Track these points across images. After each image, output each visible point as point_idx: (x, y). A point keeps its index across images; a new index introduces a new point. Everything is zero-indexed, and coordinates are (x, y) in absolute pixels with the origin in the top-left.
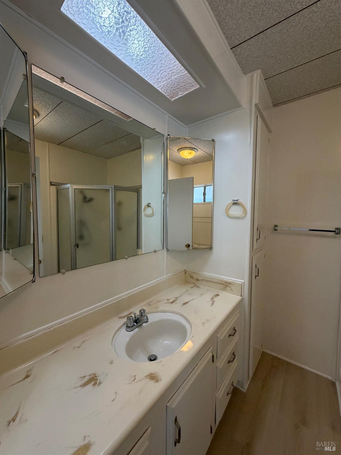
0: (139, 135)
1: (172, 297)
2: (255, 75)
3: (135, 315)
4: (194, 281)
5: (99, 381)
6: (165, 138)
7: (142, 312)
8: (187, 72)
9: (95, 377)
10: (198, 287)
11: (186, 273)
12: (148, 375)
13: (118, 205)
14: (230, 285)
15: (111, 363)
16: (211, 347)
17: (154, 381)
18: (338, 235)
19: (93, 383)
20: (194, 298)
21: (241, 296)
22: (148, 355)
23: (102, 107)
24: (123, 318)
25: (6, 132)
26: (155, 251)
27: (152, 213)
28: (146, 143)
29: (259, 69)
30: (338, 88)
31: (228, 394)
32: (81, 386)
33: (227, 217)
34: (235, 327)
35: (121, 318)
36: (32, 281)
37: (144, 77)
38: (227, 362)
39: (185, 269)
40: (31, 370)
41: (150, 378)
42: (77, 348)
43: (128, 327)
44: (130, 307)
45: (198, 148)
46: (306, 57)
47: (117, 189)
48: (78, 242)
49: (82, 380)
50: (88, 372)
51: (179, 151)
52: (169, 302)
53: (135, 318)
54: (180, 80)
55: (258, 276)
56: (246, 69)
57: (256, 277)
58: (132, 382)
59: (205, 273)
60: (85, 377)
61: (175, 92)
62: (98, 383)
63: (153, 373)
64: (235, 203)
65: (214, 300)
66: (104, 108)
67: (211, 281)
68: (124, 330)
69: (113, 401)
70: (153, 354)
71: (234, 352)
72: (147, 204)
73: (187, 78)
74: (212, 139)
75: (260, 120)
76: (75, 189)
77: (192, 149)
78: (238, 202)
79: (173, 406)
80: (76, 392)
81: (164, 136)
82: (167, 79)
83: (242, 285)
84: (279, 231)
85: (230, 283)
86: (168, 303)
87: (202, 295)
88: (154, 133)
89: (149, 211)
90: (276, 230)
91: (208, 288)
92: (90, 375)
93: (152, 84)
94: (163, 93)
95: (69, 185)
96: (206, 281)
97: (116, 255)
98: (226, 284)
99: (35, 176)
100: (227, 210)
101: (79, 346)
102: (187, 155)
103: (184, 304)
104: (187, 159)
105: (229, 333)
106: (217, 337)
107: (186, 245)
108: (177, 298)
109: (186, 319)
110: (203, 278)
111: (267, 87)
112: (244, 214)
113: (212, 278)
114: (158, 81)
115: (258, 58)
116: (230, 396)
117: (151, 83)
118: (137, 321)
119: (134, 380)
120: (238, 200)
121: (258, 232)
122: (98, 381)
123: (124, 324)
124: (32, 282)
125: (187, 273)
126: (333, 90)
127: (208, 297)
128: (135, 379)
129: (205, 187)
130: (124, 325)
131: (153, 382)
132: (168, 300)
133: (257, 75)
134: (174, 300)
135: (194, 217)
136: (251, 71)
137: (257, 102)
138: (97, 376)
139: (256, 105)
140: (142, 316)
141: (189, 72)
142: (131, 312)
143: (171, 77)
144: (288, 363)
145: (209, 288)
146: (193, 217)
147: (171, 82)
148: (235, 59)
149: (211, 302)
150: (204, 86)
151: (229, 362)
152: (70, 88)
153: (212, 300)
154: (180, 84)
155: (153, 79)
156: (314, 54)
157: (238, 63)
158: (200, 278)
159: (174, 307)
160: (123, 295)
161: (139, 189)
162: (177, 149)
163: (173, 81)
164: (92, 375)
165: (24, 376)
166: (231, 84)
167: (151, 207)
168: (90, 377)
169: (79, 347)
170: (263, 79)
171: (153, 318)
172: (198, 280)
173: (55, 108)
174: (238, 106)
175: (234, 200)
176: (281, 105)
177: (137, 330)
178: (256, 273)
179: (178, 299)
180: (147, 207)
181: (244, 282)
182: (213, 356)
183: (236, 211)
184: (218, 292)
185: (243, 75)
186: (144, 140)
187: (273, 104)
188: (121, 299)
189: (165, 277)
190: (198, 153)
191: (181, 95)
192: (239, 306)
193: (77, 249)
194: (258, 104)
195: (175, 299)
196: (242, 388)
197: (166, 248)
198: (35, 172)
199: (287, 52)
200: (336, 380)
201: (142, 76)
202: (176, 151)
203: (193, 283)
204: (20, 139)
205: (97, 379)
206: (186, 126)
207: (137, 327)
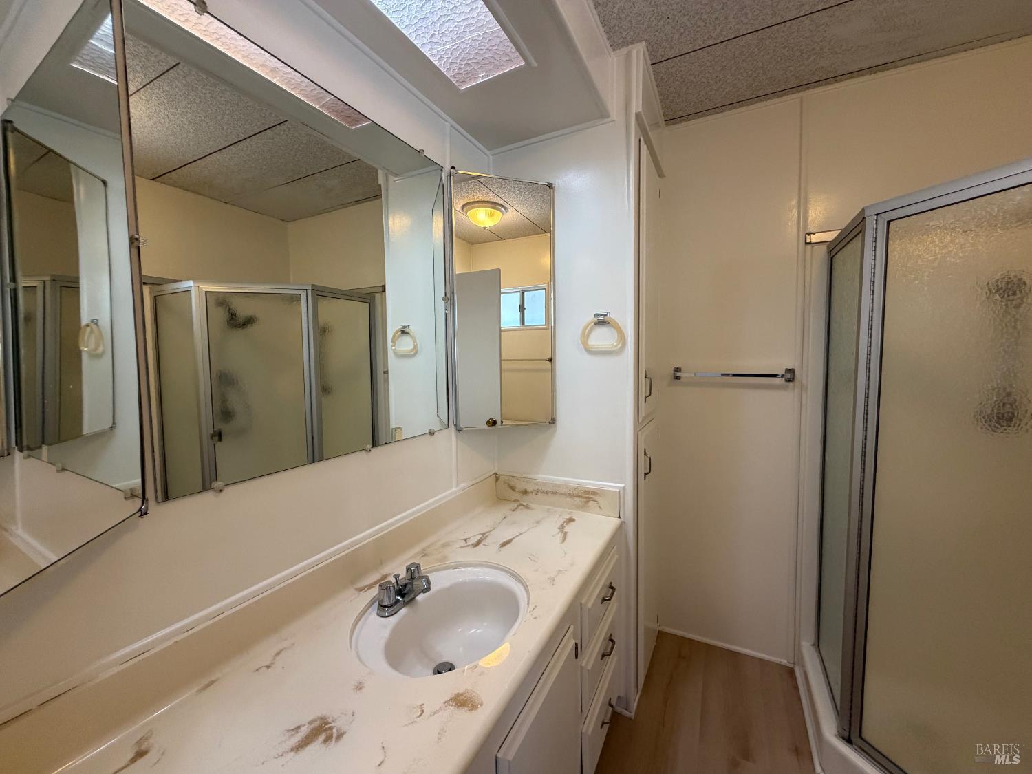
0: (375, 166)
1: (474, 534)
2: (635, 52)
3: (396, 579)
4: (517, 496)
5: (337, 731)
6: (445, 175)
7: (413, 571)
8: (500, 27)
9: (327, 724)
10: (527, 507)
11: (497, 479)
12: (451, 699)
13: (322, 332)
14: (596, 498)
15: (359, 687)
16: (572, 627)
17: (466, 709)
18: (791, 383)
19: (323, 737)
20: (522, 531)
21: (619, 517)
22: (434, 665)
23: (289, 90)
24: (368, 590)
25: (12, 132)
26: (432, 431)
27: (412, 347)
28: (393, 186)
29: (641, 41)
30: (783, 98)
31: (603, 723)
32: (292, 750)
33: (585, 353)
34: (611, 583)
35: (361, 590)
36: (140, 512)
37: (400, 28)
38: (600, 656)
39: (496, 470)
40: (147, 739)
41: (457, 704)
42: (265, 669)
43: (382, 606)
44: (381, 563)
45: (507, 205)
46: (730, 28)
47: (320, 293)
48: (219, 426)
49: (292, 735)
50: (306, 716)
51: (464, 210)
52: (468, 544)
53: (398, 585)
54: (482, 44)
55: (650, 473)
56: (617, 38)
57: (647, 476)
58: (419, 719)
59: (540, 476)
60: (299, 727)
61: (469, 69)
62: (334, 736)
63: (461, 692)
64: (602, 321)
65: (565, 530)
66: (293, 93)
67: (554, 493)
68: (373, 616)
69: (380, 765)
70: (445, 660)
71: (611, 635)
72: (400, 327)
73: (498, 41)
74: (548, 183)
75: (644, 148)
76: (206, 292)
77: (494, 205)
78: (606, 319)
79: (510, 757)
80: (283, 765)
81: (442, 170)
82: (455, 37)
83: (620, 495)
84: (683, 380)
85: (594, 493)
86: (468, 546)
87: (538, 522)
88: (419, 162)
89: (406, 344)
90: (678, 378)
91: (548, 507)
92: (310, 723)
93: (419, 46)
94: (442, 70)
95: (190, 284)
96: (543, 492)
97: (321, 448)
98: (587, 496)
99: (136, 243)
100: (585, 336)
101: (268, 663)
102: (483, 218)
103: (504, 545)
104: (485, 228)
105: (602, 596)
106: (581, 604)
107: (488, 422)
108: (484, 533)
109: (514, 575)
110: (536, 488)
111: (656, 81)
112: (620, 345)
113: (556, 485)
114: (433, 40)
115: (640, 18)
116: (607, 726)
117: (415, 43)
118: (402, 591)
119: (420, 716)
120: (606, 315)
121: (648, 381)
122: (335, 731)
123: (372, 602)
124: (141, 515)
125: (501, 479)
126: (775, 100)
127: (551, 526)
128: (423, 712)
129: (523, 293)
130: (373, 604)
131: (466, 711)
132: (465, 540)
133: (639, 51)
134: (478, 538)
135: (504, 360)
136: (625, 43)
137: (640, 110)
138: (330, 721)
139: (638, 116)
140: (412, 578)
141: (504, 28)
142: (384, 574)
143: (462, 35)
144: (709, 647)
145: (551, 508)
146: (501, 360)
147: (463, 46)
148: (595, 12)
149: (560, 535)
150: (535, 64)
151: (603, 656)
152: (206, 33)
153: (563, 532)
154: (481, 52)
155: (422, 35)
156: (744, 24)
157: (602, 23)
158: (530, 488)
159: (482, 553)
160: (365, 535)
161: (374, 296)
162: (463, 203)
163: (467, 44)
164: (316, 721)
165: (130, 755)
166: (591, 65)
167: (411, 334)
168: (313, 725)
169: (268, 667)
170: (649, 63)
171: (439, 581)
172: (525, 492)
173: (152, 81)
174: (603, 114)
175: (599, 316)
176: (681, 122)
177: (404, 611)
178: (645, 468)
179: (487, 536)
180: (399, 336)
181: (624, 488)
182: (576, 644)
183: (602, 338)
184: (570, 513)
185: (610, 49)
186: (387, 176)
187: (666, 119)
188: (360, 545)
189: (454, 490)
190: (506, 216)
191: (482, 78)
192: (617, 537)
193: (219, 445)
194: (642, 113)
195: (481, 536)
196: (626, 710)
197: (455, 425)
198: (138, 235)
199: (697, 14)
200: (794, 664)
201: (397, 25)
202: (459, 208)
203: (516, 501)
204: (47, 151)
205: (331, 728)
206: (488, 152)
207: (406, 604)
